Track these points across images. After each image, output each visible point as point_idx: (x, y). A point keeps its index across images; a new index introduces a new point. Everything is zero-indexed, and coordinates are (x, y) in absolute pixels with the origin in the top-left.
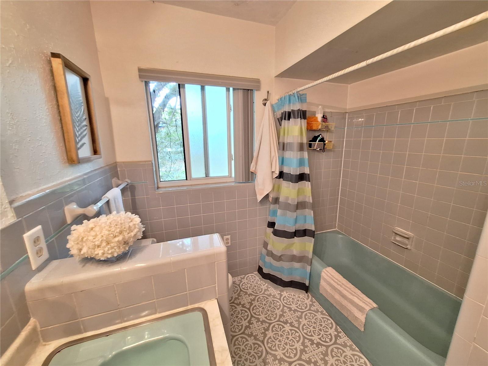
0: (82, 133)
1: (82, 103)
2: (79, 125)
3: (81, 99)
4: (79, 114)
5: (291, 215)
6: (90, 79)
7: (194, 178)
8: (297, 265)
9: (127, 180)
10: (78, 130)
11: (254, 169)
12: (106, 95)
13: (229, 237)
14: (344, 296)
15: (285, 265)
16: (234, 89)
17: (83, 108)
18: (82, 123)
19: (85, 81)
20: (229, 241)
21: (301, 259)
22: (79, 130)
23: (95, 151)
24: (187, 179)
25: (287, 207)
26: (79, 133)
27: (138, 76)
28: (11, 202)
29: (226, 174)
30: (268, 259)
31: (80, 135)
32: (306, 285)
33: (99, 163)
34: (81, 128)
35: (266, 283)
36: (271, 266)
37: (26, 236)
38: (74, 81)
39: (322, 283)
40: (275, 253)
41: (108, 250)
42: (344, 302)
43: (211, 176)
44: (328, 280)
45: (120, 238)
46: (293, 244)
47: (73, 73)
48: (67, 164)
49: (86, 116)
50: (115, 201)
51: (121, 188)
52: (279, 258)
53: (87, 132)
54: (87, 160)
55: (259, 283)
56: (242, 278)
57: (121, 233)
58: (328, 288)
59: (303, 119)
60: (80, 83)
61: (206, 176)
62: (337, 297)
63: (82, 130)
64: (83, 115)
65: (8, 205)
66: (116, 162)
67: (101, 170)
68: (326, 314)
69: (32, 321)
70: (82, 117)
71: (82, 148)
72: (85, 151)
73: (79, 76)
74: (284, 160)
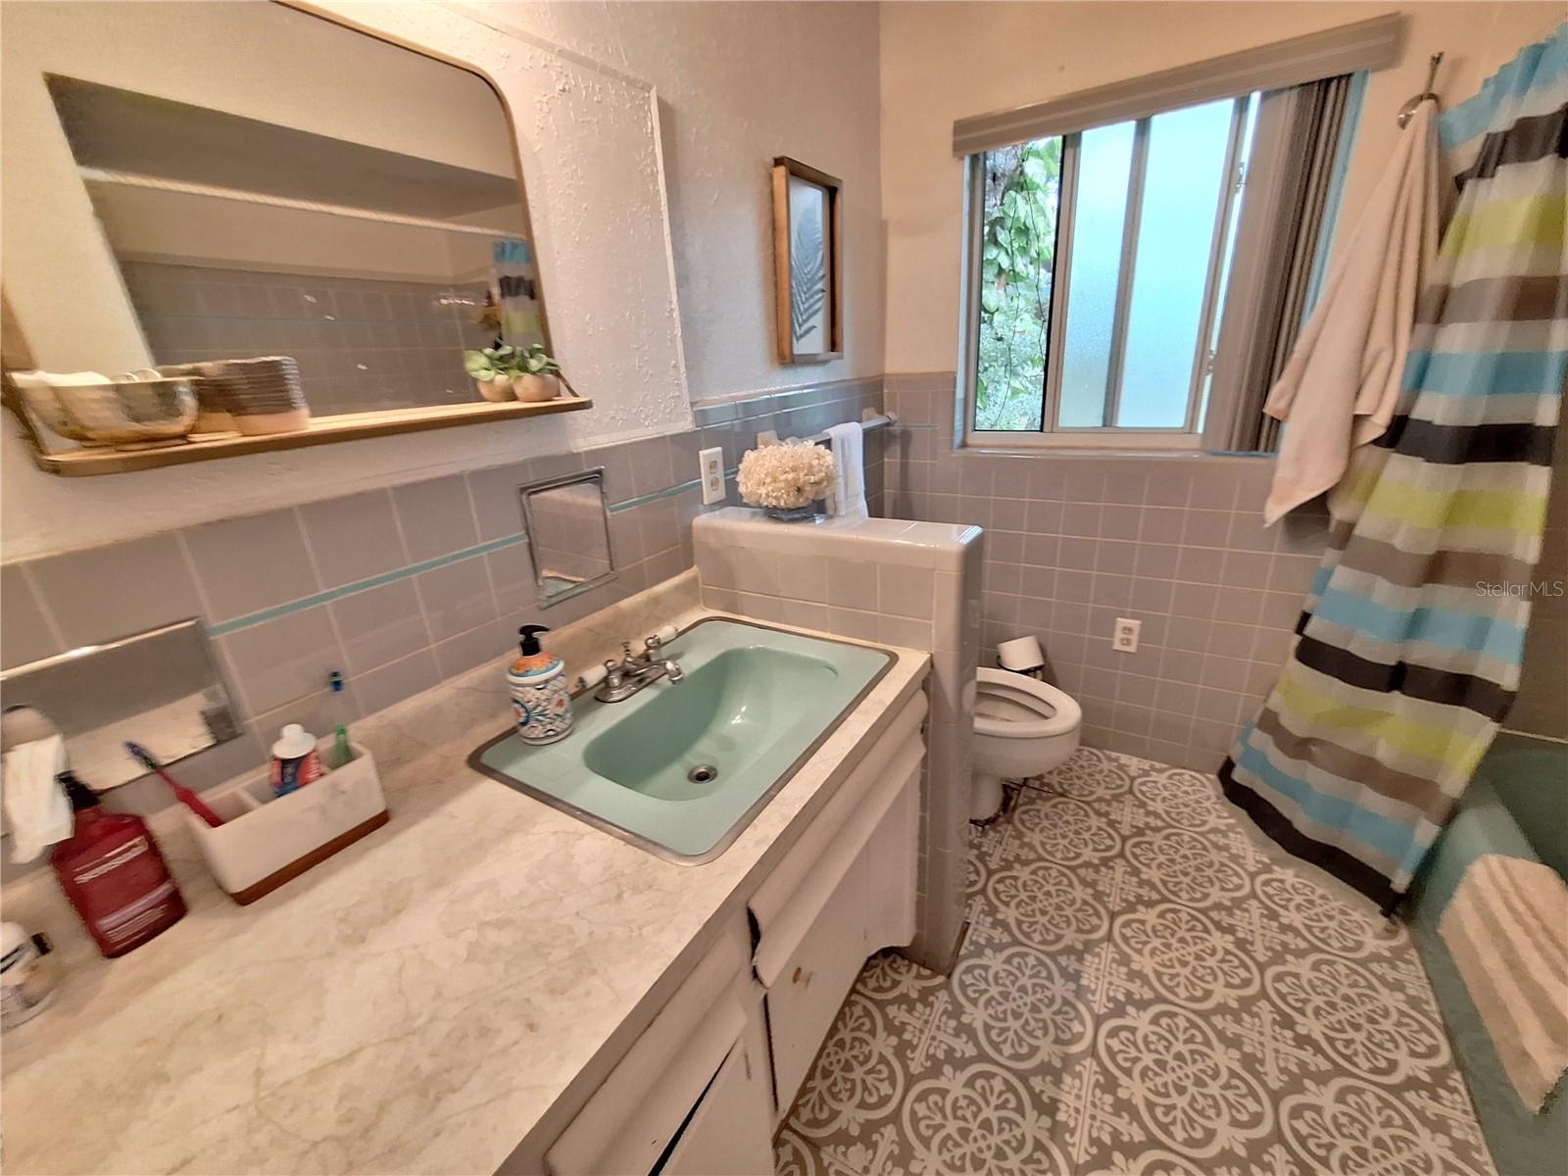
0: (810, 307)
1: (820, 243)
2: (809, 289)
3: (820, 235)
4: (812, 269)
5: (1389, 597)
6: (840, 189)
7: (1063, 428)
8: (1372, 800)
9: (890, 414)
10: (804, 299)
11: (1282, 404)
12: (885, 216)
13: (1135, 624)
14: (1514, 965)
15: (1319, 779)
16: (1265, 97)
17: (821, 254)
18: (815, 284)
19: (832, 192)
20: (1134, 637)
21: (1407, 787)
22: (807, 299)
23: (834, 344)
24: (1041, 430)
25: (1380, 560)
26: (806, 306)
27: (951, 147)
28: (692, 404)
29: (1178, 420)
30: (1260, 740)
31: (806, 310)
32: (1393, 886)
33: (842, 369)
34: (811, 296)
35: (1231, 817)
36: (1264, 768)
37: (701, 453)
38: (808, 201)
39: (1461, 903)
40: (1285, 721)
41: (773, 491)
42: (1507, 988)
43: (1119, 425)
44: (1485, 894)
45: (790, 476)
46: (1383, 716)
47: (807, 185)
48: (777, 364)
49: (824, 271)
50: (843, 445)
51: (865, 427)
52: (1300, 747)
53: (822, 304)
54: (810, 361)
55: (1207, 804)
56: (1153, 768)
57: (794, 469)
58: (1473, 926)
59: (1556, 151)
60: (823, 201)
61: (1104, 425)
62: (1491, 961)
63: (812, 301)
64: (819, 268)
65: (689, 406)
66: (883, 375)
67: (842, 385)
68: (1437, 1017)
69: (695, 568)
70: (815, 274)
71: (808, 337)
72: (813, 342)
73: (820, 187)
74: (1432, 365)
